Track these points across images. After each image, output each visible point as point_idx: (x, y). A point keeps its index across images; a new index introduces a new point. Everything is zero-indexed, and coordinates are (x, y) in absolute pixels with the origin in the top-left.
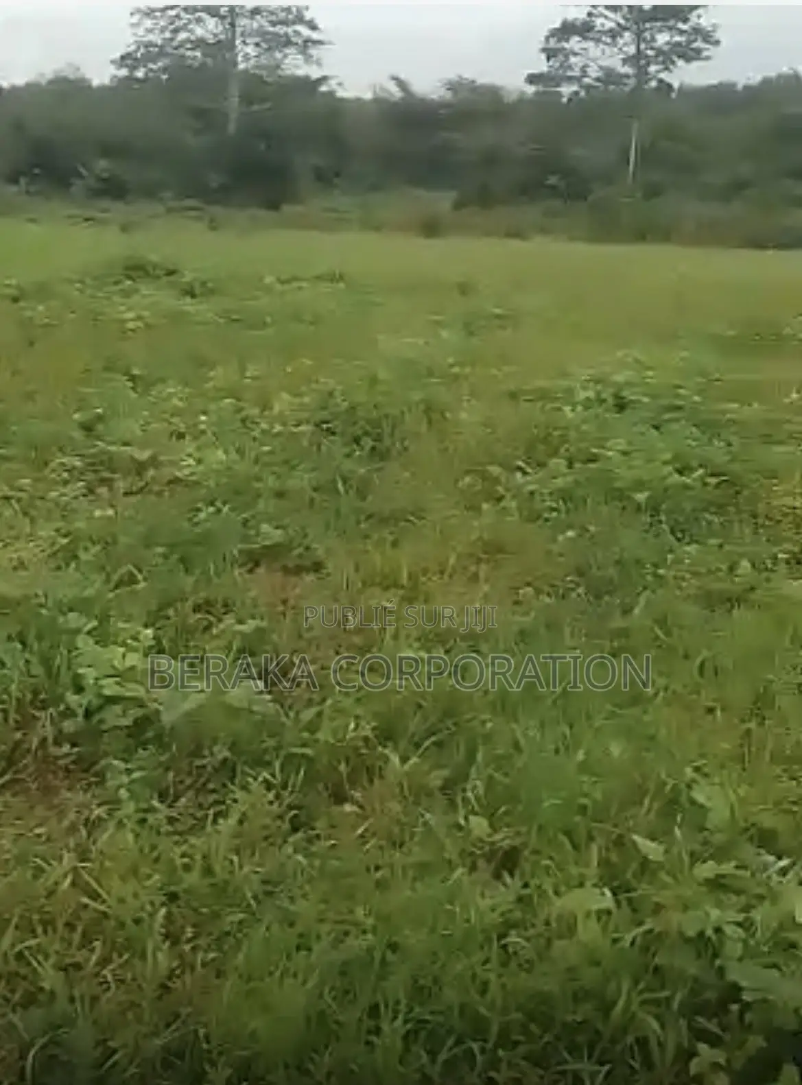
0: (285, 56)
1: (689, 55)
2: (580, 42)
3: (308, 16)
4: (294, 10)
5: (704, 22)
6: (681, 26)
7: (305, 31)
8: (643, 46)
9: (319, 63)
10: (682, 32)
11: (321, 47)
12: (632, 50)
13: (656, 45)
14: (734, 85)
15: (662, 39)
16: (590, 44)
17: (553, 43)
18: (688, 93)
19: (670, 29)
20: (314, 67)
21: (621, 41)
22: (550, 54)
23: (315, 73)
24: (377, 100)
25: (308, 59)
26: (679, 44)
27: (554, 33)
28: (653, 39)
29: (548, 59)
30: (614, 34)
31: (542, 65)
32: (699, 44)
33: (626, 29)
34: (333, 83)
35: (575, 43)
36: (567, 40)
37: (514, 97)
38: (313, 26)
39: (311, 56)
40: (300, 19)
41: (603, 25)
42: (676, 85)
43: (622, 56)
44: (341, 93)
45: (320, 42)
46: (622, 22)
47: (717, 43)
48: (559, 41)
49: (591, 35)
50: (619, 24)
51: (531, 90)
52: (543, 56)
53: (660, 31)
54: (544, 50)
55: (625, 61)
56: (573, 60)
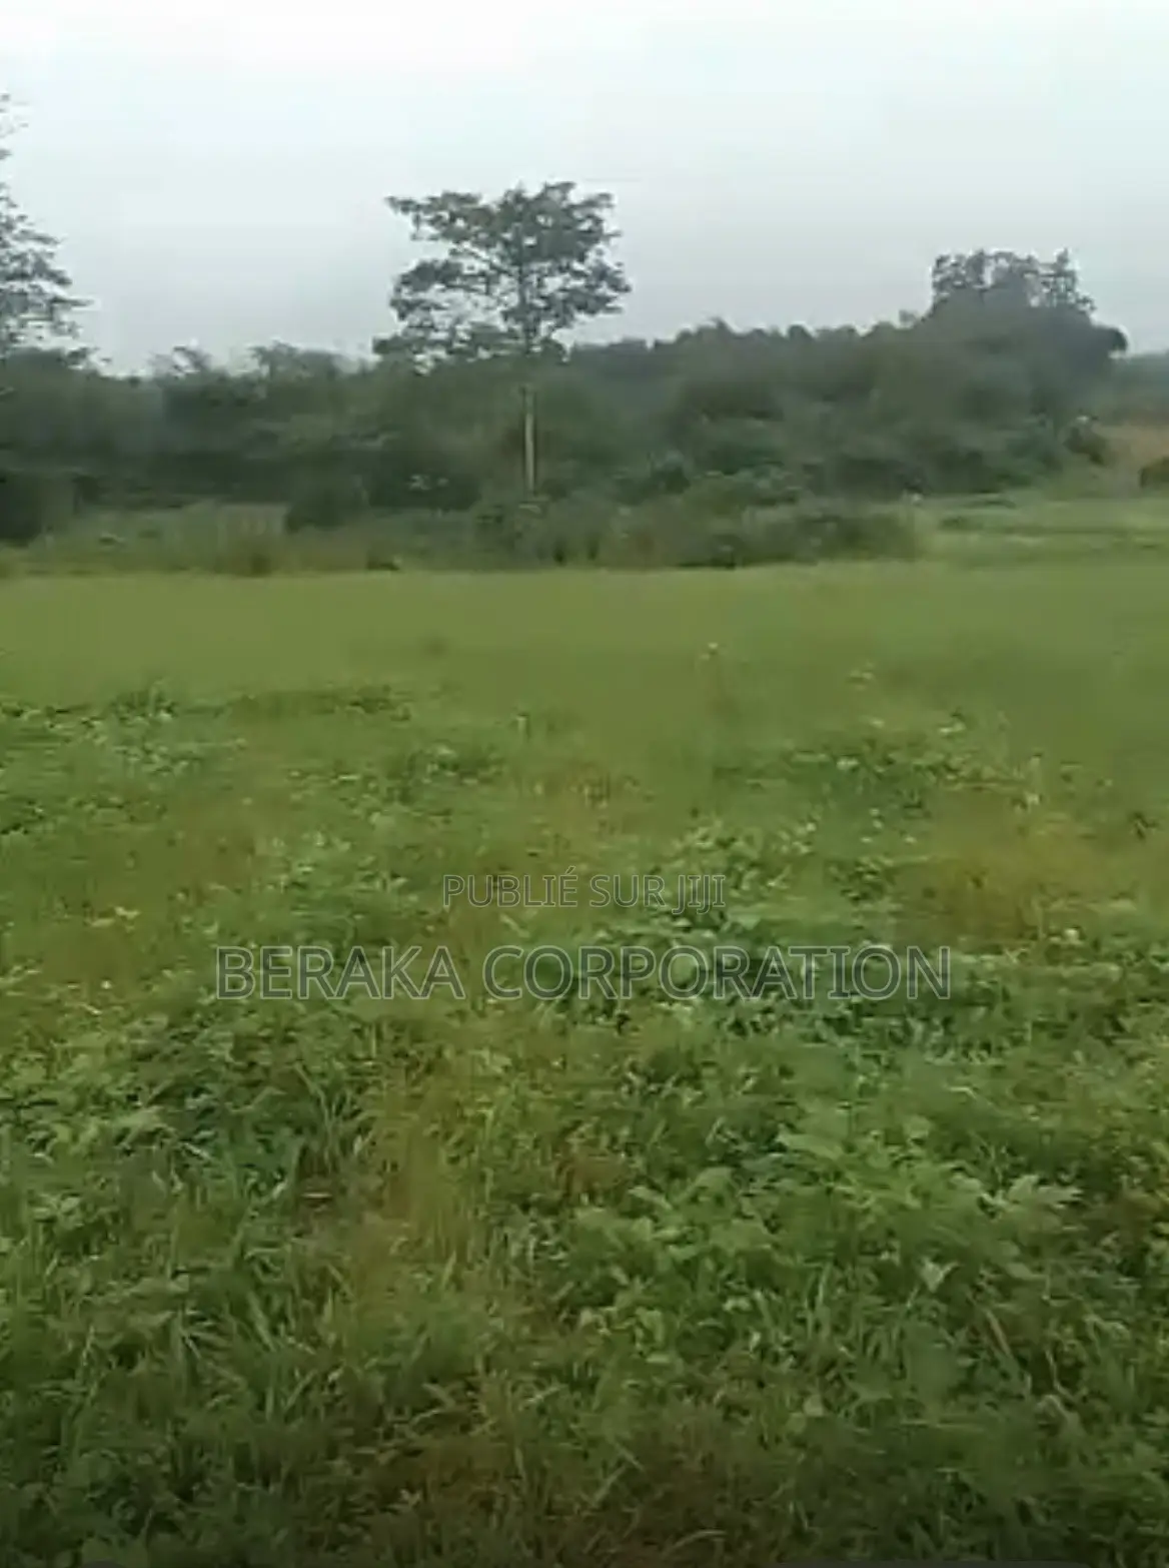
0: (23, 324)
1: (592, 304)
2: (443, 291)
3: (54, 265)
4: (30, 257)
5: (609, 261)
6: (577, 266)
7: (50, 288)
8: (528, 294)
9: (72, 330)
10: (578, 274)
11: (75, 309)
12: (513, 300)
13: (547, 292)
14: (642, 343)
15: (554, 283)
16: (459, 295)
17: (406, 294)
18: (585, 356)
19: (562, 270)
20: (68, 338)
21: (497, 291)
22: (404, 308)
23: (70, 345)
24: (158, 381)
25: (57, 328)
26: (575, 291)
27: (404, 281)
28: (541, 285)
29: (402, 316)
30: (489, 279)
31: (393, 326)
32: (604, 289)
33: (500, 271)
34: (94, 358)
35: (435, 293)
36: (424, 289)
37: (354, 369)
38: (62, 281)
39: (61, 323)
40: (42, 270)
41: (472, 268)
42: (568, 345)
43: (501, 308)
44: (107, 371)
45: (76, 303)
46: (496, 261)
47: (627, 289)
48: (416, 290)
49: (458, 282)
50: (492, 267)
51: (374, 358)
52: (394, 314)
53: (551, 274)
54: (394, 303)
55: (506, 315)
56: (436, 315)
